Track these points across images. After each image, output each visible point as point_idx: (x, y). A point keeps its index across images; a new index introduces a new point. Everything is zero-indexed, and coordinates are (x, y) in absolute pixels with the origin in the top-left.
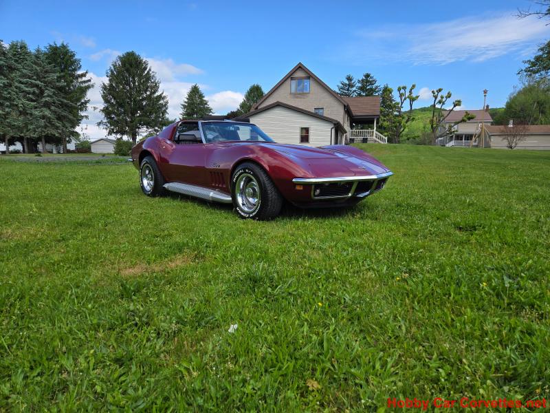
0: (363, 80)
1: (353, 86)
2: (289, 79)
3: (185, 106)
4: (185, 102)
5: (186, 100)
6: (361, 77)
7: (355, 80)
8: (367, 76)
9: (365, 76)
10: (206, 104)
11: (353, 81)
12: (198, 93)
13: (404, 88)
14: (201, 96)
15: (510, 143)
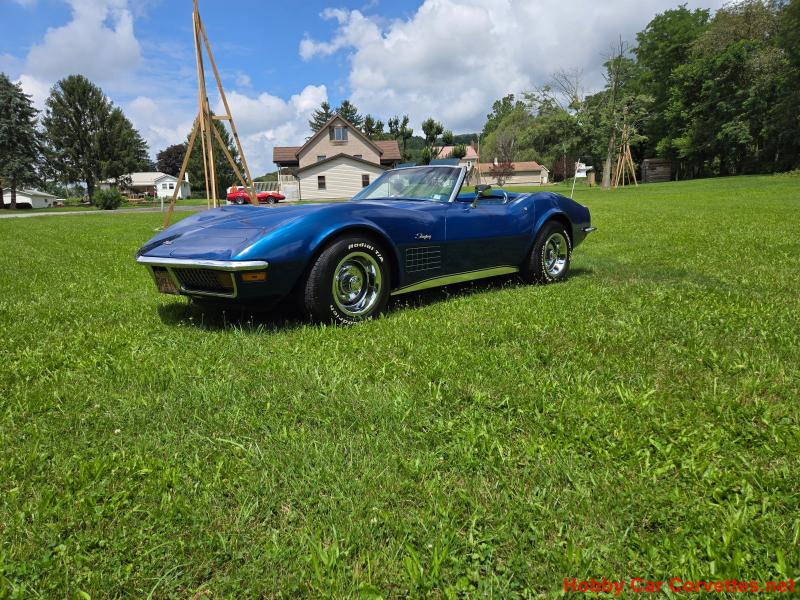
0: (342, 109)
2: (328, 128)
6: (340, 106)
7: (332, 109)
8: (346, 104)
9: (343, 104)
11: (329, 111)
15: (499, 180)
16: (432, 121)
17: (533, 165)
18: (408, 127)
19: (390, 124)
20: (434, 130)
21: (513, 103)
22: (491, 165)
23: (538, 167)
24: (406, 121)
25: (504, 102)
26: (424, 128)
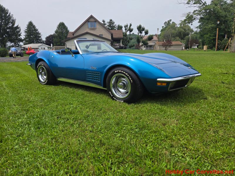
0: (109, 22)
1: (105, 25)
2: (87, 22)
3: (26, 32)
4: (26, 30)
5: (26, 29)
6: (109, 21)
7: (106, 22)
8: (111, 20)
9: (110, 20)
10: (37, 31)
11: (105, 23)
12: (33, 25)
13: (127, 26)
14: (34, 27)
15: (166, 48)
16: (141, 26)
17: (179, 43)
18: (132, 27)
19: (125, 27)
20: (142, 29)
21: (171, 22)
22: (163, 42)
23: (181, 43)
24: (131, 25)
25: (168, 22)
26: (138, 28)
